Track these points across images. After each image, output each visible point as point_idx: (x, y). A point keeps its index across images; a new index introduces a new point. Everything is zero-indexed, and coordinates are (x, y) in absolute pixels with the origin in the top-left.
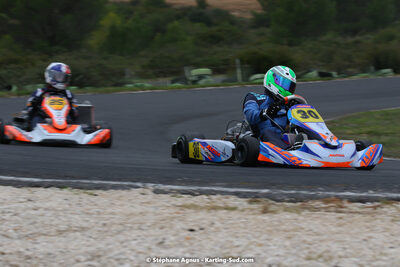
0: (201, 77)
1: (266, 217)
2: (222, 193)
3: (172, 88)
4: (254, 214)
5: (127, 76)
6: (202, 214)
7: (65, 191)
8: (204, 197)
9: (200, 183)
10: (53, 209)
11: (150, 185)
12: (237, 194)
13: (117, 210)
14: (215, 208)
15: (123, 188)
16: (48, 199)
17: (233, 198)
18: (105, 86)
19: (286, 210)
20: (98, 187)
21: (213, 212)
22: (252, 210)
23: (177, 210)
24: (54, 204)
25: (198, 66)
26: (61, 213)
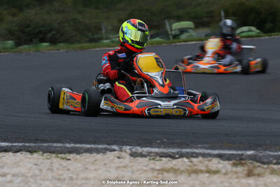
0: (182, 31)
1: (251, 181)
2: (204, 155)
3: (152, 44)
4: (237, 178)
5: (104, 32)
6: (182, 178)
7: (35, 155)
8: (185, 159)
9: (180, 145)
10: (23, 175)
11: (127, 148)
12: (220, 156)
13: (91, 175)
14: (197, 172)
15: (98, 151)
16: (17, 164)
17: (215, 160)
18: (79, 42)
19: (273, 172)
20: (71, 151)
21: (193, 176)
22: (236, 173)
23: (156, 173)
24: (23, 170)
25: (179, 19)
26: (31, 180)
